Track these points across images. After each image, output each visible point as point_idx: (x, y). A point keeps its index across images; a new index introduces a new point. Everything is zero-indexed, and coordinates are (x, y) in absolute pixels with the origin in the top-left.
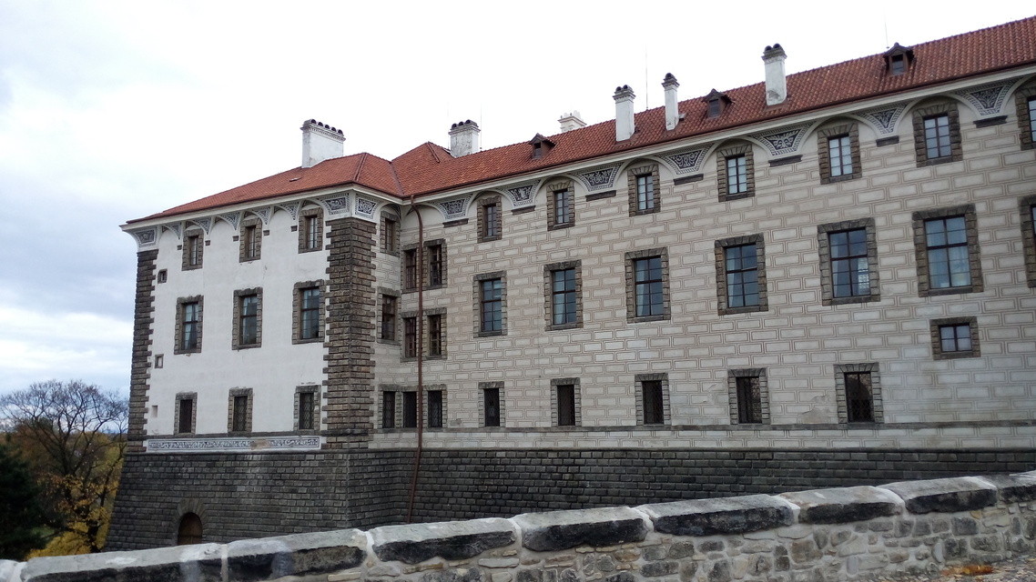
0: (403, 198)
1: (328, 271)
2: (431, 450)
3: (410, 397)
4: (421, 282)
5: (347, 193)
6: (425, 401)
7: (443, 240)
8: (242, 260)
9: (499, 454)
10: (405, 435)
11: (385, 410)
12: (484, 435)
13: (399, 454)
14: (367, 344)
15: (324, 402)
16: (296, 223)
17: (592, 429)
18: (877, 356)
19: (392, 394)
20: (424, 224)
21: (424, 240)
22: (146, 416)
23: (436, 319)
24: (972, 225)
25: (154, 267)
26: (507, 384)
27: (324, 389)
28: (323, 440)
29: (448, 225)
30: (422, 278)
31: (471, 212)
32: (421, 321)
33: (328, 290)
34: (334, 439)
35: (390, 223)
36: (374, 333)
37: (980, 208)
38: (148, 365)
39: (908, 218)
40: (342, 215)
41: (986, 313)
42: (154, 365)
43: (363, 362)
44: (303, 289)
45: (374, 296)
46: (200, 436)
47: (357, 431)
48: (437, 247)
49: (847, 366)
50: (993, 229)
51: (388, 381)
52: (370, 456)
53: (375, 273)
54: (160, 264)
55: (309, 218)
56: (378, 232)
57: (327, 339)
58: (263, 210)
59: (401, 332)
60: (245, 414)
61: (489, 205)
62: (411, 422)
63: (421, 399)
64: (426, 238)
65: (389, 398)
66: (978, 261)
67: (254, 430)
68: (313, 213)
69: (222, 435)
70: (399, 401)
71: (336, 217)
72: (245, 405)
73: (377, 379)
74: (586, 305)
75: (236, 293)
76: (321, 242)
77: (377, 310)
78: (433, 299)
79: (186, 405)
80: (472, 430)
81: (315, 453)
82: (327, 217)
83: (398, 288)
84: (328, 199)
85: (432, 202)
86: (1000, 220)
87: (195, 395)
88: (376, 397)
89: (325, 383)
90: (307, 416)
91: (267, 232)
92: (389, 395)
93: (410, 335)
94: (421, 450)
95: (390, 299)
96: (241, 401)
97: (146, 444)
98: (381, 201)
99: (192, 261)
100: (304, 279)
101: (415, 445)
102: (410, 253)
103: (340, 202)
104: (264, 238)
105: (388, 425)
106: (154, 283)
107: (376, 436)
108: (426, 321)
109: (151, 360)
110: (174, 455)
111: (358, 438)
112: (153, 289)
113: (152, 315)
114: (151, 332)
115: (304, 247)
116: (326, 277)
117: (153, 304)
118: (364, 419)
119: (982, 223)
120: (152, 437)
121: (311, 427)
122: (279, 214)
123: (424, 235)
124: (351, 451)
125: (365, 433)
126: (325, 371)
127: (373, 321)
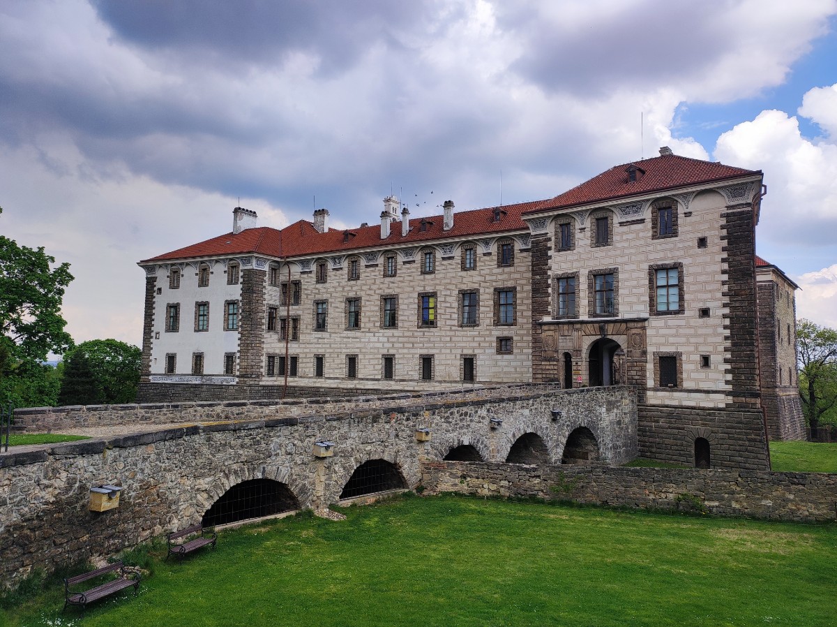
0: (281, 258)
1: (241, 295)
2: (291, 387)
3: (283, 359)
4: (289, 301)
5: (251, 256)
6: (289, 363)
7: (300, 281)
8: (199, 286)
9: (321, 390)
10: (279, 378)
11: (269, 366)
12: (315, 380)
13: (276, 388)
14: (260, 333)
15: (238, 361)
16: (226, 269)
17: (362, 379)
18: (476, 351)
19: (274, 357)
20: (291, 272)
21: (291, 279)
22: (150, 363)
23: (296, 320)
24: (515, 296)
25: (155, 286)
26: (326, 356)
27: (238, 355)
28: (237, 380)
29: (302, 273)
30: (289, 299)
31: (314, 267)
32: (289, 322)
33: (241, 305)
34: (242, 379)
35: (274, 270)
36: (264, 327)
37: (518, 288)
38: (152, 337)
39: (492, 290)
40: (249, 267)
41: (517, 335)
42: (154, 337)
43: (258, 342)
44: (229, 303)
45: (264, 308)
46: (177, 375)
47: (253, 376)
48: (297, 284)
49: (464, 355)
50: (522, 299)
51: (271, 351)
52: (260, 388)
53: (266, 296)
54: (158, 284)
55: (233, 267)
56: (267, 275)
57: (240, 329)
58: (210, 261)
59: (279, 325)
60: (200, 365)
61: (322, 266)
62: (282, 372)
63: (287, 361)
64: (292, 278)
65: (271, 360)
66: (516, 312)
67: (205, 373)
68: (235, 265)
69: (188, 375)
70: (277, 361)
71: (246, 268)
72: (200, 360)
73: (265, 350)
74: (362, 319)
75: (197, 303)
76: (238, 280)
77: (266, 315)
78: (294, 310)
79: (171, 359)
80: (310, 377)
81: (233, 386)
82: (241, 267)
83: (278, 304)
84: (242, 259)
85: (295, 261)
86: (525, 295)
87: (175, 354)
88: (264, 359)
89: (239, 351)
90: (230, 367)
91: (212, 273)
92: (271, 358)
93: (283, 328)
94: (286, 386)
95: (273, 309)
96: (198, 358)
97: (150, 378)
98: (269, 260)
99: (174, 285)
100: (229, 298)
101: (283, 384)
102: (284, 285)
103: (248, 260)
104: (211, 275)
105: (270, 373)
106: (155, 294)
107: (263, 379)
108: (291, 322)
109: (153, 334)
110: (165, 384)
111: (254, 379)
112: (154, 297)
113: (154, 311)
114: (153, 320)
115: (230, 282)
116: (240, 298)
117: (154, 306)
118: (258, 370)
119: (518, 295)
120: (154, 374)
121: (232, 373)
122: (218, 264)
123: (291, 277)
124: (250, 386)
125: (258, 376)
126: (239, 345)
127: (263, 321)
